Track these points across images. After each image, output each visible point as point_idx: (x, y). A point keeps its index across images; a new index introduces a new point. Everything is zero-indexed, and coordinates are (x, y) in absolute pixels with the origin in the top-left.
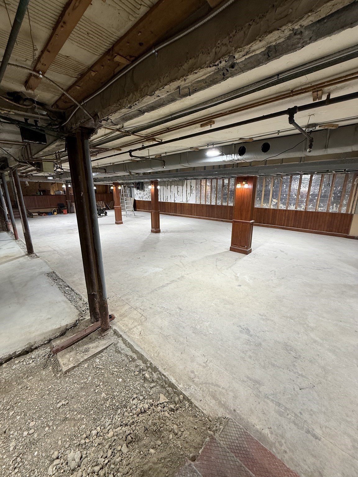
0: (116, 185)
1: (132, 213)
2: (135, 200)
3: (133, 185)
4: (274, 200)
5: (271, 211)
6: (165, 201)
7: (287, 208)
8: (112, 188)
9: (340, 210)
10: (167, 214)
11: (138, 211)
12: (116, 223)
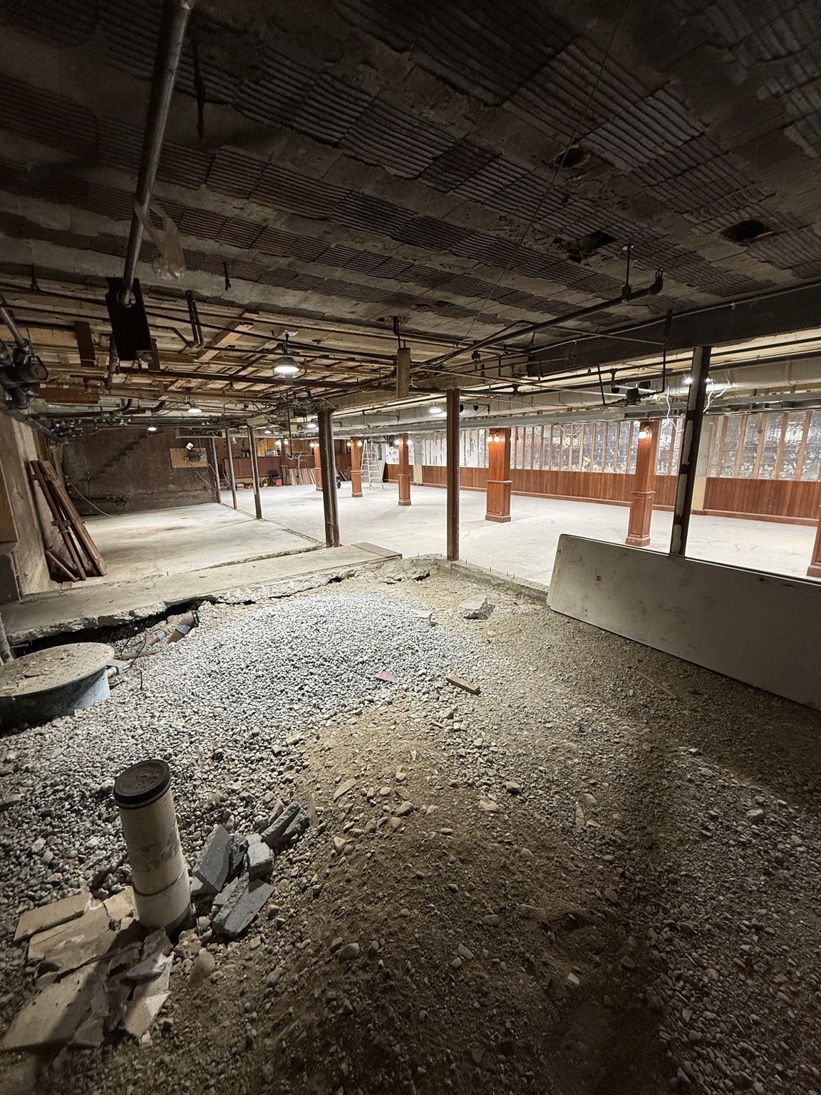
0: (355, 439)
1: (379, 485)
2: (386, 465)
3: (383, 440)
4: (586, 459)
5: (582, 476)
6: (432, 465)
7: (603, 469)
8: (349, 444)
9: (669, 472)
10: (435, 487)
11: (391, 482)
12: (353, 496)
